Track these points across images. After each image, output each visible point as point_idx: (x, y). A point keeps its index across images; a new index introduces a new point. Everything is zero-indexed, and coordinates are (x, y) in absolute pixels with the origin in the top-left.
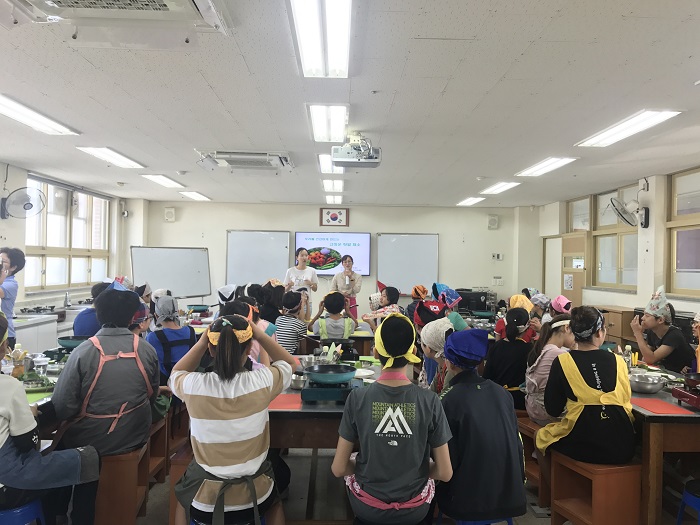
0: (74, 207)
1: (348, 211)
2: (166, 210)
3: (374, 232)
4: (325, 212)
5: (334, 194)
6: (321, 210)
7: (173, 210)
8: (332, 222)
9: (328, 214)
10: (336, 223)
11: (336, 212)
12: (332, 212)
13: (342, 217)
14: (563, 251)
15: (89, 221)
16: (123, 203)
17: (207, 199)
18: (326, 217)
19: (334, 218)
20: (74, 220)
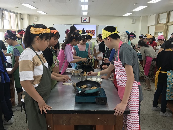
0: (4, 16)
1: (89, 18)
2: (35, 18)
3: (97, 24)
4: (82, 18)
5: (85, 11)
6: (81, 17)
7: (37, 18)
8: (85, 21)
9: (83, 18)
10: (86, 21)
11: (86, 18)
12: (85, 18)
13: (88, 20)
14: (155, 30)
15: (10, 21)
16: (21, 15)
17: (46, 14)
18: (83, 20)
19: (85, 20)
20: (4, 20)
